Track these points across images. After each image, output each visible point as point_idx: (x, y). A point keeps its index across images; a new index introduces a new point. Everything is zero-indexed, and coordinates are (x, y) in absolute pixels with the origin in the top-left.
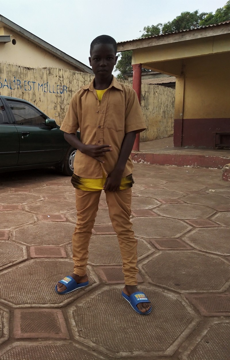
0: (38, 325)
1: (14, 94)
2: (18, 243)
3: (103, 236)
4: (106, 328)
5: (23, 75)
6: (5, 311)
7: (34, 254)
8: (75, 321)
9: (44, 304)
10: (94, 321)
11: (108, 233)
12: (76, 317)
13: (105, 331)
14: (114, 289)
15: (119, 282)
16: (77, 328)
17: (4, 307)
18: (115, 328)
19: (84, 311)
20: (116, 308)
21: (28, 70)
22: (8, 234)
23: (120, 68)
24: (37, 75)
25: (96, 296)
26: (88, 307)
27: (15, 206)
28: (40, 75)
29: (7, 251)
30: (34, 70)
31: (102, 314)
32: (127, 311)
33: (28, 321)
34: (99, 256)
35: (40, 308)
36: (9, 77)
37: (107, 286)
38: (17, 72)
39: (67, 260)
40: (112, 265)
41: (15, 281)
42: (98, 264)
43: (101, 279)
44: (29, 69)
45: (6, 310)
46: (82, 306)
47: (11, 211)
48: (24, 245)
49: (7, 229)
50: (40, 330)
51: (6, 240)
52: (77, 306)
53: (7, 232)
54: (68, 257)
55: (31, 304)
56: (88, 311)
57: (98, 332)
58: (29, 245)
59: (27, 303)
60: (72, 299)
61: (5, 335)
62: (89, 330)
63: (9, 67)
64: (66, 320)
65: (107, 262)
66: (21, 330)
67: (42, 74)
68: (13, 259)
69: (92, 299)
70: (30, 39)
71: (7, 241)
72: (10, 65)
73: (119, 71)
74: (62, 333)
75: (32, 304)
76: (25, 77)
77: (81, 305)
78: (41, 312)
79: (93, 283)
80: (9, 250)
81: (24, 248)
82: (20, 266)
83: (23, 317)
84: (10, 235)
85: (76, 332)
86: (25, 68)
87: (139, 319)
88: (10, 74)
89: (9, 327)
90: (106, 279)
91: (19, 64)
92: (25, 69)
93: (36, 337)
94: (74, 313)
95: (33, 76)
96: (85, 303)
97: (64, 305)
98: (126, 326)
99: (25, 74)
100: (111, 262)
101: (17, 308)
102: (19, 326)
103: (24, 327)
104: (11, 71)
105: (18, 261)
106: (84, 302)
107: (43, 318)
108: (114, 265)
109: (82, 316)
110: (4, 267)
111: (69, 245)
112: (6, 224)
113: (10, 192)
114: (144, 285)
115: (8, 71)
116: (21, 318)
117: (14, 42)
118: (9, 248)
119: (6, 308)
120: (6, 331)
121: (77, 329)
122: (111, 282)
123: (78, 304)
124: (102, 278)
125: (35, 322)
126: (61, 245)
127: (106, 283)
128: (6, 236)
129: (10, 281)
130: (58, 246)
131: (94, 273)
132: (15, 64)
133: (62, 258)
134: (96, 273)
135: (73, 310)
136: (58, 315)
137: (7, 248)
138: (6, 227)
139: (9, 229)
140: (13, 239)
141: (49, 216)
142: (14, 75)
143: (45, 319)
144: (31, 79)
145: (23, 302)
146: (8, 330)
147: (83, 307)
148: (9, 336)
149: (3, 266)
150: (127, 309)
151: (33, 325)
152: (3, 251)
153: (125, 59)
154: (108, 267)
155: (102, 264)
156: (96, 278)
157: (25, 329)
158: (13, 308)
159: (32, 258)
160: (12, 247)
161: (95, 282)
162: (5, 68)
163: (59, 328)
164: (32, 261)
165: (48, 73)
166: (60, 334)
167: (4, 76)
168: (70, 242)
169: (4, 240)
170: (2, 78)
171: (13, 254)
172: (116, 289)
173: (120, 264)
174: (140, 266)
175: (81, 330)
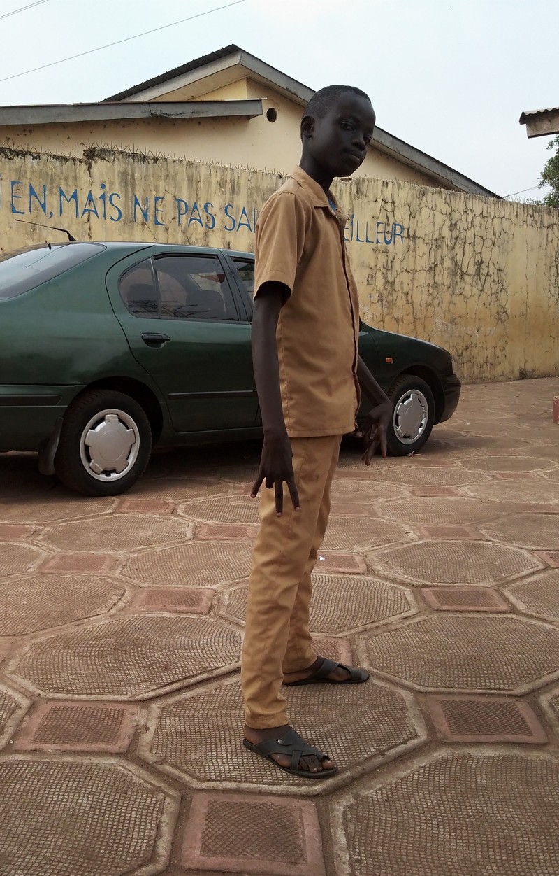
0: (248, 837)
2: (231, 622)
4: (426, 858)
6: (170, 796)
8: (347, 835)
9: (273, 784)
10: (396, 838)
12: (351, 826)
13: (423, 867)
14: (464, 757)
15: (481, 739)
16: (350, 855)
17: (170, 784)
18: (452, 862)
19: (374, 809)
20: (460, 808)
22: (211, 599)
23: (553, 179)
25: (414, 774)
26: (388, 801)
27: (240, 528)
29: (201, 644)
31: (420, 823)
32: (490, 819)
33: (222, 824)
35: (260, 793)
36: (253, 203)
37: (445, 749)
40: (468, 694)
41: (208, 719)
42: (431, 689)
43: (434, 727)
45: (171, 792)
46: (372, 797)
47: (226, 539)
49: (209, 587)
50: (251, 850)
51: (202, 614)
52: (356, 797)
53: (208, 594)
55: (239, 782)
56: (386, 811)
57: (403, 867)
59: (229, 780)
60: (348, 777)
62: (379, 861)
63: (253, 179)
64: (324, 830)
65: (456, 685)
66: (202, 847)
68: (212, 665)
69: (402, 779)
71: (204, 617)
72: (256, 172)
73: (551, 185)
74: (306, 863)
75: (241, 782)
77: (368, 793)
78: (261, 805)
79: (411, 739)
80: (205, 641)
82: (226, 683)
83: (213, 813)
84: (215, 602)
85: (344, 863)
88: (255, 196)
89: (173, 839)
90: (448, 729)
91: (279, 169)
93: (238, 868)
94: (349, 813)
96: (381, 789)
97: (323, 790)
100: (468, 685)
101: (201, 790)
102: (199, 836)
103: (210, 841)
104: (257, 188)
105: (224, 669)
106: (378, 786)
107: (263, 822)
108: (473, 694)
109: (368, 823)
110: (186, 682)
111: (362, 636)
112: (208, 573)
113: (231, 493)
114: (548, 752)
115: (252, 189)
116: (208, 815)
117: (271, 116)
118: (207, 634)
119: (175, 788)
120: (163, 847)
121: (348, 857)
122: (457, 739)
123: (362, 791)
124: (436, 726)
125: (240, 829)
126: (341, 635)
127: (446, 741)
128: (205, 603)
129: (196, 720)
130: (334, 635)
131: (417, 712)
132: (270, 169)
134: (422, 711)
135: (347, 806)
136: (303, 814)
137: (202, 636)
138: (207, 580)
139: (214, 587)
140: (222, 613)
141: (322, 558)
143: (267, 824)
145: (220, 776)
146: (169, 845)
147: (373, 800)
148: (170, 861)
149: (185, 679)
150: (493, 813)
151: (234, 837)
152: (190, 642)
154: (457, 698)
155: (443, 690)
156: (421, 724)
157: (213, 846)
158: (189, 788)
160: (215, 634)
161: (416, 736)
162: (243, 181)
163: (301, 850)
165: (355, 191)
166: (302, 866)
167: (241, 201)
168: (368, 626)
169: (197, 613)
170: (234, 206)
171: (215, 650)
172: (470, 756)
173: (492, 691)
174: (544, 700)
175: (359, 861)
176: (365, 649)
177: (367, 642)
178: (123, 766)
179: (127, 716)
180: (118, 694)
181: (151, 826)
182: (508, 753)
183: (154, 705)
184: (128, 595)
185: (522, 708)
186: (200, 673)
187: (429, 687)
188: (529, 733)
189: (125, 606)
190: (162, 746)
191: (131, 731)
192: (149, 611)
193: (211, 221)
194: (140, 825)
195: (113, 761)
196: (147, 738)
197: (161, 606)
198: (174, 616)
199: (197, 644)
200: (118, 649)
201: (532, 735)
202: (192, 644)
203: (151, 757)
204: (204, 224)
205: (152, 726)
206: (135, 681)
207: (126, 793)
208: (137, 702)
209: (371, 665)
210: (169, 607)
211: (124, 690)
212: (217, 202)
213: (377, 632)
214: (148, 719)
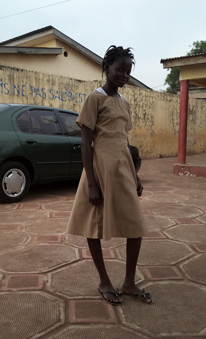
0: (91, 312)
1: (65, 105)
2: (71, 246)
3: (149, 240)
4: (149, 314)
5: (75, 88)
6: (61, 302)
7: (86, 255)
8: (123, 310)
9: (95, 296)
11: (153, 238)
12: (124, 307)
13: (149, 317)
14: (157, 285)
15: (162, 279)
16: (125, 315)
17: (60, 298)
19: (130, 302)
21: (80, 83)
22: (62, 238)
23: (169, 82)
24: (89, 88)
27: (67, 213)
28: (91, 87)
29: (61, 253)
30: (86, 82)
33: (81, 309)
34: (144, 257)
35: (92, 299)
36: (61, 89)
37: (151, 282)
38: (68, 84)
39: (115, 260)
40: (156, 265)
41: (69, 277)
42: (143, 264)
43: (146, 276)
44: (80, 81)
45: (61, 300)
47: (63, 217)
48: (77, 247)
49: (60, 234)
50: (92, 316)
51: (59, 243)
53: (60, 236)
54: (116, 257)
55: (84, 296)
56: (134, 302)
57: (142, 318)
58: (81, 248)
59: (80, 295)
61: (61, 320)
62: (134, 317)
63: (61, 79)
64: (115, 309)
65: (152, 263)
66: (76, 316)
67: (93, 86)
68: (67, 260)
70: (81, 52)
71: (60, 244)
72: (62, 77)
73: (169, 84)
74: (111, 318)
76: (77, 89)
78: (93, 302)
79: (139, 280)
80: (62, 252)
81: (76, 250)
82: (73, 266)
83: (77, 306)
84: (63, 239)
85: (123, 318)
86: (77, 80)
87: (178, 308)
88: (61, 86)
89: (65, 314)
90: (151, 276)
91: (71, 76)
92: (76, 82)
93: (89, 321)
95: (84, 88)
98: (166, 313)
99: (76, 86)
100: (155, 262)
101: (71, 299)
102: (74, 313)
103: (78, 314)
105: (71, 261)
107: (94, 307)
108: (158, 265)
109: (129, 306)
110: (58, 266)
111: (118, 248)
112: (58, 229)
113: (61, 201)
114: (184, 281)
115: (60, 83)
116: (76, 307)
117: (66, 54)
118: (63, 250)
120: (62, 317)
122: (154, 279)
125: (87, 310)
126: (110, 248)
127: (151, 280)
128: (59, 239)
129: (65, 278)
130: (108, 248)
131: (140, 271)
132: (67, 76)
133: (111, 258)
134: (141, 271)
136: (107, 304)
137: (61, 250)
138: (59, 232)
139: (62, 234)
140: (66, 242)
142: (65, 87)
144: (82, 91)
145: (77, 295)
146: (64, 316)
147: (129, 299)
148: (65, 321)
149: (58, 265)
151: (86, 312)
153: (175, 73)
154: (153, 267)
155: (148, 264)
156: (142, 275)
157: (79, 316)
158: (67, 299)
159: (84, 259)
160: (65, 250)
161: (140, 279)
162: (56, 80)
163: (109, 315)
164: (84, 261)
165: (99, 86)
166: (110, 320)
167: (56, 88)
168: (119, 245)
169: (58, 243)
170: (53, 89)
171: (66, 255)
172: (159, 284)
173: (164, 264)
174: (181, 266)
175: (128, 317)
176: (119, 252)
177: (119, 250)
178: (42, 294)
179: (40, 278)
180: (34, 271)
181: (56, 311)
182: (171, 283)
183: (49, 274)
184: (30, 238)
185: (174, 268)
186: (63, 263)
187: (143, 263)
188: (178, 276)
189: (30, 242)
190: (55, 287)
191: (43, 282)
192: (40, 243)
193: (45, 95)
194: (53, 311)
195: (38, 292)
196: (49, 284)
197: (44, 241)
198: (49, 244)
199: (60, 253)
200: (31, 256)
201: (178, 277)
202: (58, 254)
203: (52, 290)
204: (42, 97)
205: (50, 281)
206: (40, 267)
207: (45, 302)
208: (42, 273)
209: (122, 257)
210: (46, 241)
211: (37, 270)
212: (47, 88)
213: (122, 247)
214: (47, 279)
